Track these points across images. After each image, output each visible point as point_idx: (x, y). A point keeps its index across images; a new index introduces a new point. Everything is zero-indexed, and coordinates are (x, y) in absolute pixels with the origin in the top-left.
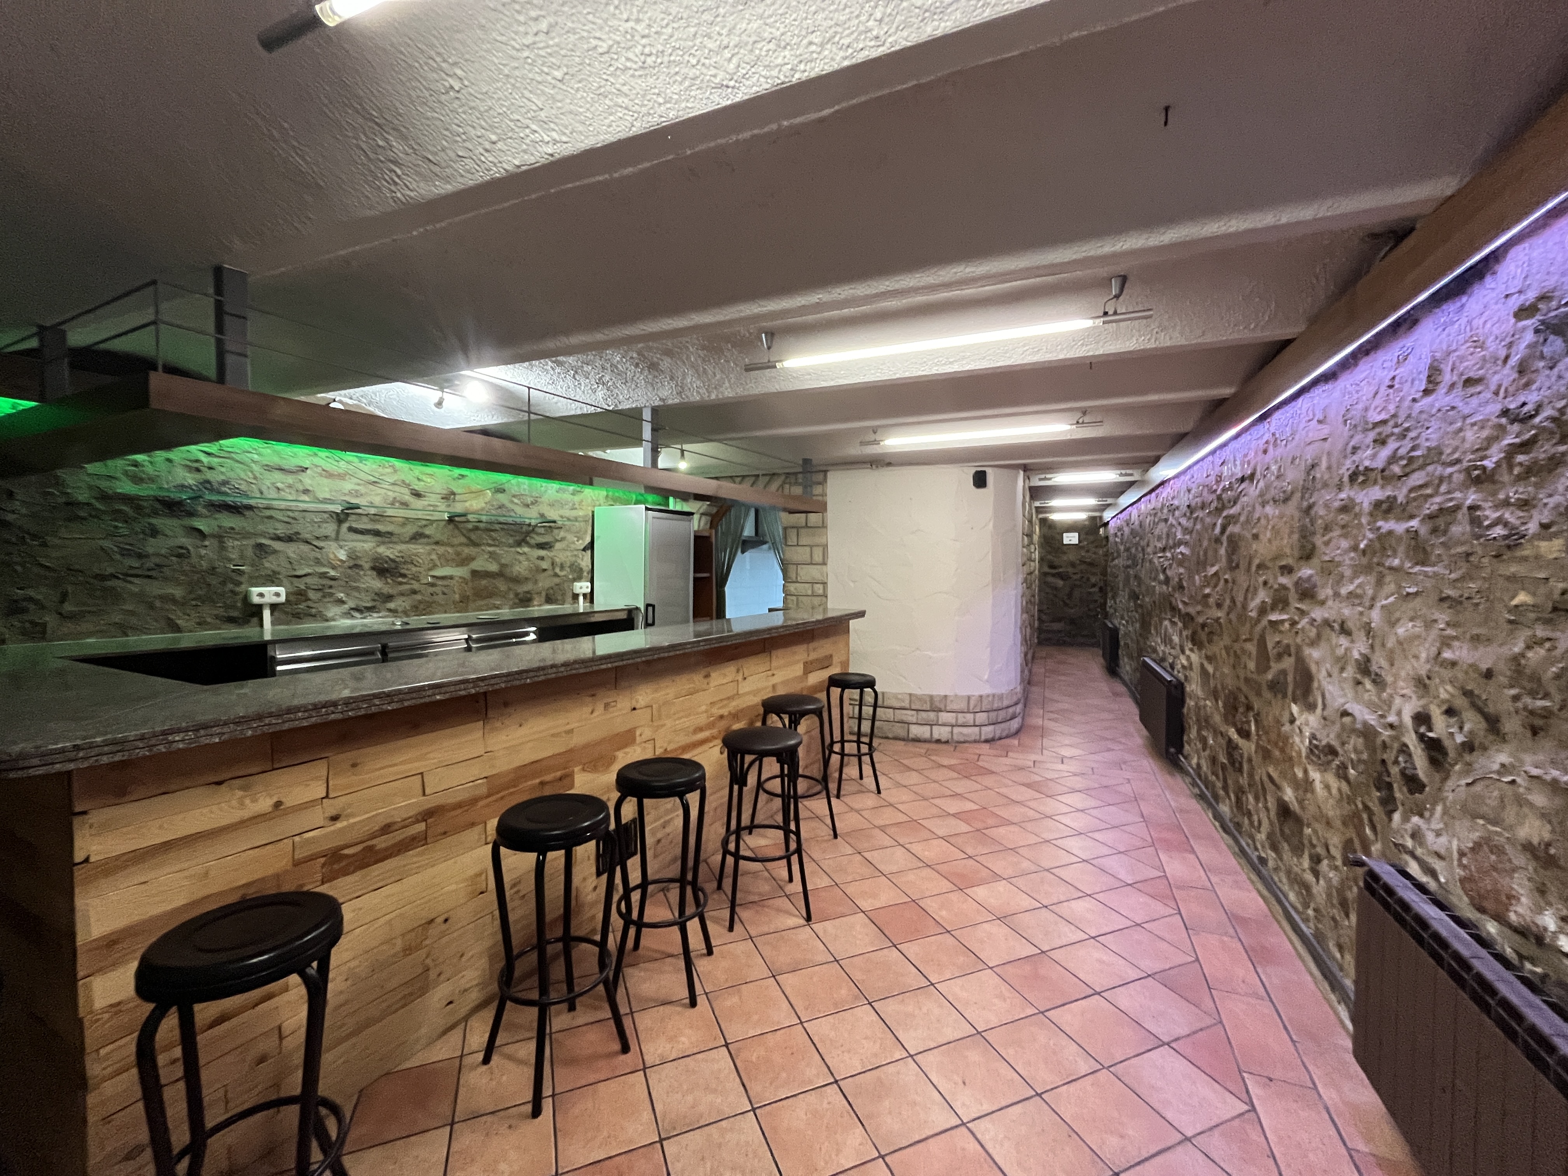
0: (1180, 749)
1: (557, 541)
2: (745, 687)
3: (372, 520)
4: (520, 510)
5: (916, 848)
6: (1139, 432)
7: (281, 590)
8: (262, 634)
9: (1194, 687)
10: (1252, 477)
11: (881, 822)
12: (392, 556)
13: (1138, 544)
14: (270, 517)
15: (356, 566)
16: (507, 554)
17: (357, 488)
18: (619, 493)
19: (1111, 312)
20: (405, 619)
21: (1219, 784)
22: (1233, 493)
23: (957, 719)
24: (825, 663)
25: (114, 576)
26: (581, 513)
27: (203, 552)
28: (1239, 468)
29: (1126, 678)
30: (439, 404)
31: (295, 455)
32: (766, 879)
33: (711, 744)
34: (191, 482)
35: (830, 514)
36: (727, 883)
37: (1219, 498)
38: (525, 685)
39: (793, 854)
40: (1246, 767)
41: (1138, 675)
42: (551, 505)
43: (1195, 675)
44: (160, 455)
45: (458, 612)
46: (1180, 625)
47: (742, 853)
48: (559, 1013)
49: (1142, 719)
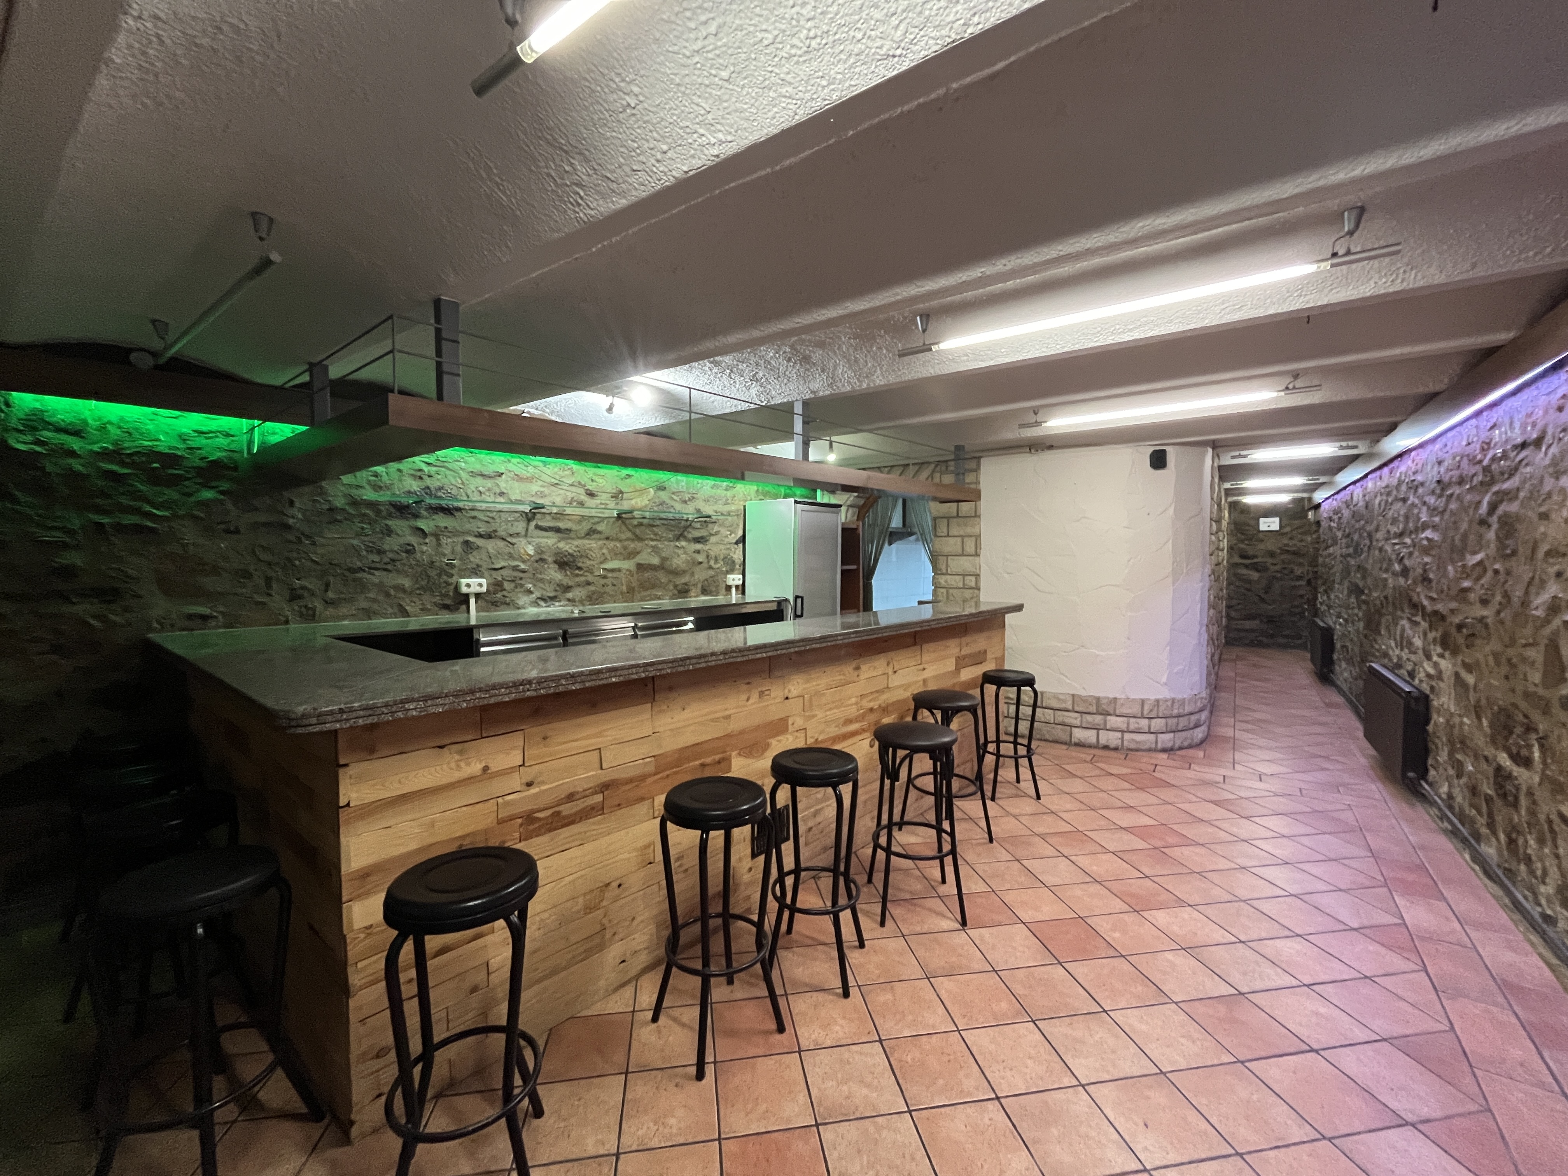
0: (1423, 774)
1: (711, 535)
2: (896, 681)
3: (553, 518)
4: (678, 507)
5: (1083, 861)
6: (1370, 395)
7: (483, 581)
8: (468, 618)
9: (1444, 699)
10: (1538, 442)
11: (1041, 830)
12: (570, 551)
13: (1363, 528)
14: (474, 518)
15: (542, 560)
16: (667, 548)
17: (542, 489)
18: (769, 488)
19: (1341, 253)
20: (581, 608)
21: (1482, 821)
22: (1508, 463)
23: (1128, 724)
24: (979, 658)
25: (361, 570)
26: (733, 508)
27: (425, 548)
28: (1517, 431)
29: (1345, 687)
30: (610, 409)
31: (493, 463)
32: (917, 878)
33: (861, 737)
34: (416, 489)
35: (983, 504)
36: (879, 877)
37: (1487, 470)
38: (689, 670)
39: (947, 855)
40: (1523, 802)
41: (1361, 683)
42: (706, 501)
43: (1446, 686)
44: (394, 466)
45: (625, 602)
46: (1424, 625)
47: (893, 849)
48: (718, 985)
49: (1368, 736)
